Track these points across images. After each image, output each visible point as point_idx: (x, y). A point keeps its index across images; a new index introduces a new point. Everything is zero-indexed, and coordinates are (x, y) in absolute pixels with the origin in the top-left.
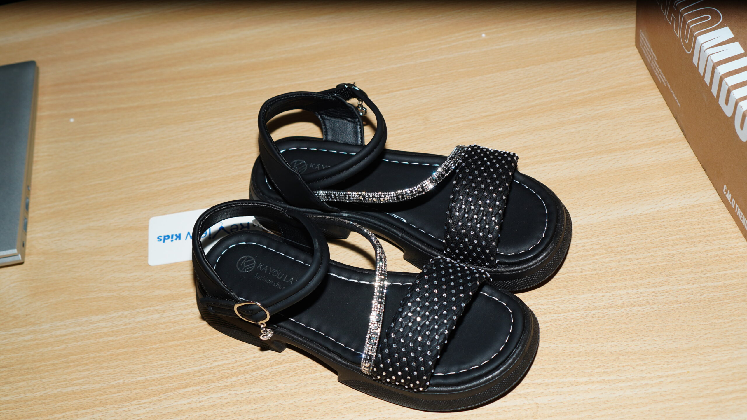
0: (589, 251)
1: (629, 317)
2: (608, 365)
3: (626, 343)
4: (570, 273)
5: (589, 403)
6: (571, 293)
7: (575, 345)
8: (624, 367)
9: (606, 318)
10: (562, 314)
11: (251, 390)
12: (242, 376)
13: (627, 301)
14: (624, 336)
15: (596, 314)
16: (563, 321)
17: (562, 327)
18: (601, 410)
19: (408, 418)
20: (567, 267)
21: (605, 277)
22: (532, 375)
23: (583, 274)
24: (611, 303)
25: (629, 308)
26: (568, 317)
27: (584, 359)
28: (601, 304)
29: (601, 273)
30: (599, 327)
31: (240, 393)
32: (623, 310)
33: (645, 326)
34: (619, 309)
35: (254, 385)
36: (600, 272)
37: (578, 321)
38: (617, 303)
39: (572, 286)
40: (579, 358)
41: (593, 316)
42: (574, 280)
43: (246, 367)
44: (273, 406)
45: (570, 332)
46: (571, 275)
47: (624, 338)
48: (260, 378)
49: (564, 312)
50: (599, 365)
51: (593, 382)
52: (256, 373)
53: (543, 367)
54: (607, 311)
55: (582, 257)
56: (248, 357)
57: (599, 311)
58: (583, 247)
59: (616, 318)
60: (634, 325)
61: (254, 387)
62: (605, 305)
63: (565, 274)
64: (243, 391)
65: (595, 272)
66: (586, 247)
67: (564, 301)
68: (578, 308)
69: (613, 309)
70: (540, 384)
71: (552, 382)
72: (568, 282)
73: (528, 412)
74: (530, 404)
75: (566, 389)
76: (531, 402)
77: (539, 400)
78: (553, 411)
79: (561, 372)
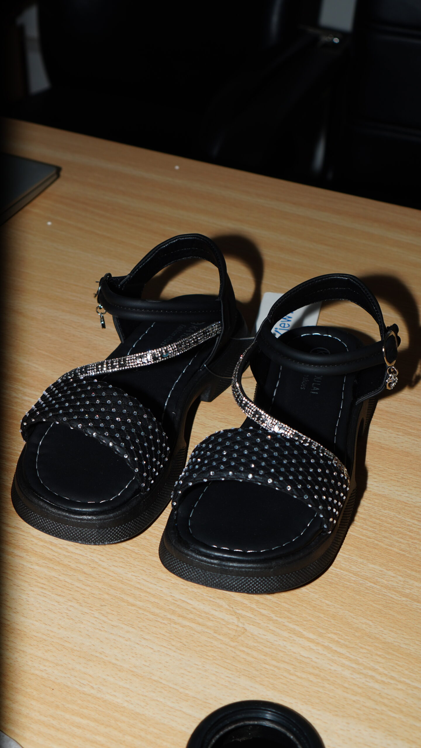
0: (412, 533)
1: (404, 608)
2: (346, 637)
3: (382, 629)
4: (377, 540)
5: (298, 659)
6: (362, 557)
7: (327, 602)
8: (362, 648)
9: (380, 596)
10: (338, 570)
13: (415, 594)
14: (385, 622)
15: (372, 588)
16: (333, 576)
17: (329, 580)
18: (304, 672)
19: (113, 572)
20: (378, 534)
21: (409, 561)
22: (262, 604)
23: (389, 548)
24: (396, 587)
25: (412, 601)
26: (341, 575)
27: (326, 619)
28: (386, 582)
29: (408, 557)
30: (366, 600)
32: (404, 599)
33: (416, 625)
34: (400, 596)
36: (408, 555)
37: (348, 584)
38: (403, 591)
39: (370, 552)
40: (322, 615)
41: (368, 588)
42: (376, 548)
45: (332, 588)
46: (376, 542)
47: (384, 623)
49: (341, 569)
50: (338, 632)
51: (318, 643)
53: (279, 603)
54: (386, 591)
55: (400, 534)
57: (378, 587)
58: (409, 525)
59: (391, 602)
60: (404, 619)
62: (389, 585)
63: (370, 538)
65: (403, 553)
66: (411, 528)
67: (350, 560)
68: (358, 573)
69: (394, 593)
70: (263, 615)
71: (277, 620)
72: (368, 546)
73: (230, 632)
74: (237, 626)
75: (286, 634)
76: (241, 625)
77: (250, 628)
78: (255, 645)
79: (294, 617)
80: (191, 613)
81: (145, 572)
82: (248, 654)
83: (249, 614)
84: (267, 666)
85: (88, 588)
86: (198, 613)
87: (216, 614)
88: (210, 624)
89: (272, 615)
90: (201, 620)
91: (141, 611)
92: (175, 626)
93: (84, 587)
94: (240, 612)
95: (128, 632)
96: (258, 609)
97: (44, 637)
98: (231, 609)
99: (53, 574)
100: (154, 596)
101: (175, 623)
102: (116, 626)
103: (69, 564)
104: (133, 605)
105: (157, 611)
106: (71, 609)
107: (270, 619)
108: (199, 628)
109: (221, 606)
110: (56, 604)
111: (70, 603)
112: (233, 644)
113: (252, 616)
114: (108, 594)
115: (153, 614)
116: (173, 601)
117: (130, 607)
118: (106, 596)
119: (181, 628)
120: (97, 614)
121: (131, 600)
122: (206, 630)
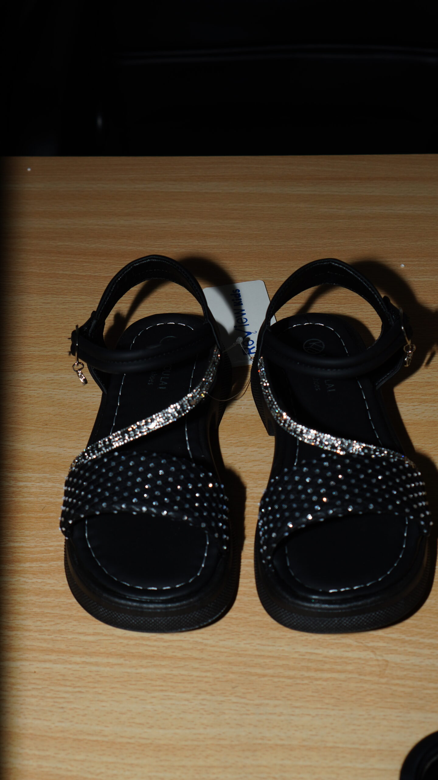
11: (44, 581)
12: (38, 563)
19: (223, 647)
31: (30, 581)
35: (49, 576)
43: (45, 555)
44: (65, 603)
48: (59, 570)
52: (55, 563)
56: (52, 544)
61: (49, 578)
64: (34, 580)
71: (410, 640)
73: (374, 669)
74: (378, 660)
75: (426, 651)
76: (380, 658)
77: (390, 657)
78: (405, 673)
79: (424, 631)
80: (325, 663)
81: (256, 635)
82: (403, 686)
83: (381, 644)
84: (429, 692)
85: (209, 674)
86: (332, 660)
87: (350, 654)
88: (350, 668)
89: (403, 637)
90: (339, 668)
91: (276, 680)
92: (318, 682)
93: (204, 674)
94: (371, 644)
95: (276, 706)
96: (386, 635)
97: (196, 743)
98: (360, 644)
99: (164, 671)
100: (279, 658)
101: (317, 679)
102: (261, 705)
103: (174, 654)
104: (264, 676)
105: (292, 673)
106: (204, 702)
107: (404, 642)
108: (342, 676)
109: (349, 646)
110: (186, 703)
111: (200, 697)
112: (384, 680)
113: (385, 645)
114: (232, 673)
115: (289, 677)
116: (301, 657)
117: (263, 679)
118: (232, 676)
119: (325, 683)
120: (234, 699)
121: (259, 671)
122: (350, 676)
